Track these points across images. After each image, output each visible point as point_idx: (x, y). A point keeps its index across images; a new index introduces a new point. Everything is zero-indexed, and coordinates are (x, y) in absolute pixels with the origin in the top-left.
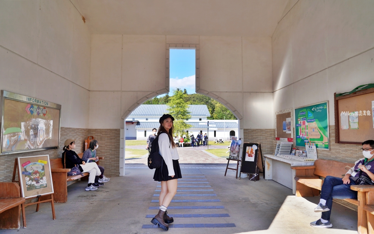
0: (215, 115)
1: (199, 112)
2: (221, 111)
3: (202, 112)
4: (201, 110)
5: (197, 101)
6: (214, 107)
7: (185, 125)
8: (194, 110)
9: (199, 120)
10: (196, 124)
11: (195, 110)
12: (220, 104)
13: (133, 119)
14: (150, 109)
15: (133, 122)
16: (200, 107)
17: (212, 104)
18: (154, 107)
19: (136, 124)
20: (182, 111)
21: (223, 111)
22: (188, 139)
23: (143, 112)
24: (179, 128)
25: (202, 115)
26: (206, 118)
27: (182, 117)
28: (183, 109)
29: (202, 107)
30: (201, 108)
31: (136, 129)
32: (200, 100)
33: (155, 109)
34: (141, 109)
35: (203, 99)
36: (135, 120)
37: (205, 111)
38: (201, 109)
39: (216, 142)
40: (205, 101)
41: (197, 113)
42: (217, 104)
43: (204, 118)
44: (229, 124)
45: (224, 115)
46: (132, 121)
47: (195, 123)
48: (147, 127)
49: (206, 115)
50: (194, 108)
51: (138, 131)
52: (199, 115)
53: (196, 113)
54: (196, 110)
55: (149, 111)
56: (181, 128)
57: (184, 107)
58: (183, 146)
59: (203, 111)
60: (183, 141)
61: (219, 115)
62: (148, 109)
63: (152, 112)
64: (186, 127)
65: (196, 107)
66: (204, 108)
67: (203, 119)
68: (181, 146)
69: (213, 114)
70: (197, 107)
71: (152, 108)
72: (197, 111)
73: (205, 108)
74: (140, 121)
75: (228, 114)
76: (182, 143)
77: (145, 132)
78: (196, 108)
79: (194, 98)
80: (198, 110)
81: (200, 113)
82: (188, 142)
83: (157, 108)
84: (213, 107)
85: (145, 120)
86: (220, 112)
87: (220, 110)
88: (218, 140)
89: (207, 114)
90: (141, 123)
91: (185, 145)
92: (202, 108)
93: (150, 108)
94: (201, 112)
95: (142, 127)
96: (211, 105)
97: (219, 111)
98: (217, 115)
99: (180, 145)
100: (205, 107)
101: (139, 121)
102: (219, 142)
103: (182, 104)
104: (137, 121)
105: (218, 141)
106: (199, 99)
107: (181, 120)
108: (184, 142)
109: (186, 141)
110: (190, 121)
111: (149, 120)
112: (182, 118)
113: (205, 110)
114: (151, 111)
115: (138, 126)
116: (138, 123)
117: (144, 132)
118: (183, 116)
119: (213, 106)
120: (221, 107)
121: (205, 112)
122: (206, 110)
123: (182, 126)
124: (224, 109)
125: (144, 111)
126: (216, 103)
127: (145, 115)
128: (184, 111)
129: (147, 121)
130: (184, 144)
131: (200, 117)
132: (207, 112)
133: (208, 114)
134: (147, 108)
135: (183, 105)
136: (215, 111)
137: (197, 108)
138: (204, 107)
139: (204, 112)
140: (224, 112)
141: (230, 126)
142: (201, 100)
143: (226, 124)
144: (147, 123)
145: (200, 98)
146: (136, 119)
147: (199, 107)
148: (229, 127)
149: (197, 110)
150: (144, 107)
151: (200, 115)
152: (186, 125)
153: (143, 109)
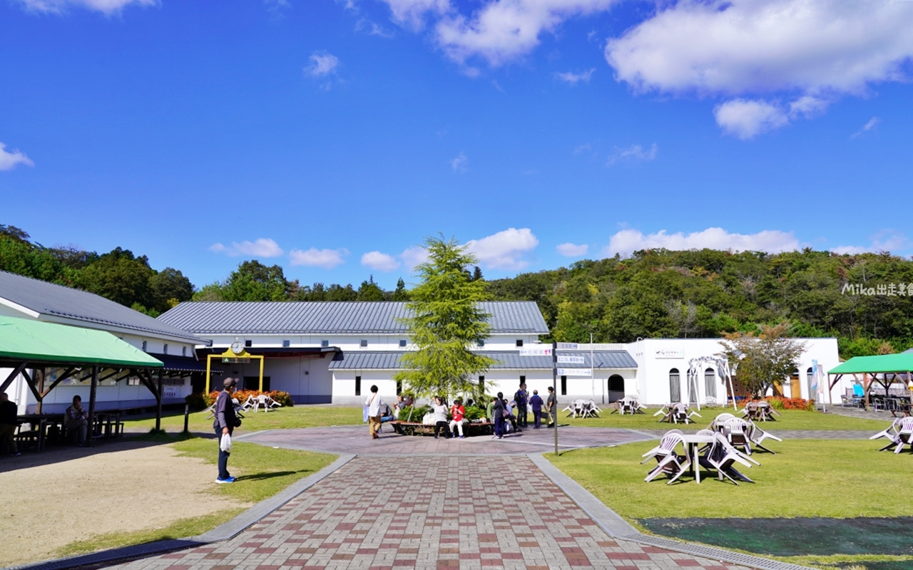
0: (558, 333)
1: (514, 322)
2: (575, 322)
3: (524, 322)
4: (522, 317)
5: (507, 295)
6: (554, 312)
7: (472, 360)
8: (500, 317)
9: (515, 345)
10: (508, 356)
11: (502, 316)
12: (570, 303)
13: (325, 343)
14: (373, 314)
15: (322, 350)
16: (519, 307)
17: (549, 304)
18: (385, 308)
19: (332, 358)
20: (458, 310)
21: (579, 320)
22: (482, 407)
23: (354, 323)
24: (451, 368)
25: (525, 331)
26: (537, 338)
27: (460, 332)
28: (463, 303)
29: (523, 307)
30: (520, 310)
31: (332, 371)
32: (516, 292)
33: (387, 314)
34: (349, 314)
35: (524, 289)
36: (330, 345)
37: (533, 318)
38: (521, 312)
39: (572, 414)
40: (530, 294)
41: (509, 323)
42: (562, 302)
43: (530, 340)
44: (604, 354)
45: (583, 331)
46: (320, 349)
47: (505, 355)
48: (364, 365)
49: (537, 330)
50: (501, 311)
51: (336, 378)
52: (514, 330)
53: (507, 323)
54: (508, 317)
55: (370, 320)
56: (455, 368)
57: (463, 297)
58: (461, 432)
59: (528, 319)
60: (464, 417)
61: (571, 332)
62: (368, 315)
63: (379, 322)
64: (473, 367)
65: (505, 307)
66: (529, 309)
67: (526, 342)
68: (457, 435)
69: (554, 328)
70: (509, 308)
71: (379, 310)
72: (508, 319)
73: (534, 309)
74: (344, 347)
75: (595, 329)
76: (460, 424)
77: (358, 380)
78: (506, 311)
79: (499, 287)
80: (513, 317)
81: (517, 325)
82: (481, 420)
83: (393, 312)
84: (551, 311)
85: (356, 347)
86: (573, 324)
87: (572, 318)
88: (578, 407)
89: (539, 328)
90: (346, 356)
91: (470, 431)
92: (524, 310)
93: (374, 311)
94: (522, 323)
95: (347, 366)
96: (545, 306)
97: (570, 322)
98: (565, 332)
99: (452, 431)
100: (532, 307)
101: (342, 349)
102: (583, 413)
103: (457, 286)
104: (333, 349)
105: (578, 411)
106: (514, 291)
107: (454, 343)
108: (466, 420)
109: (474, 416)
110: (488, 347)
111: (369, 345)
112: (458, 336)
113: (531, 316)
114: (375, 320)
115: (338, 362)
116: (338, 355)
117: (353, 382)
118: (463, 328)
119: (552, 307)
120: (572, 309)
121: (534, 322)
122: (536, 315)
123: (460, 362)
124: (582, 316)
125: (356, 320)
126: (560, 299)
127: (357, 331)
128: (464, 309)
129: (364, 349)
130: (464, 427)
131: (520, 335)
132: (539, 322)
133: (542, 327)
134: (365, 311)
135: (462, 288)
136: (557, 322)
137: (508, 310)
138: (530, 306)
139: (529, 322)
140: (582, 324)
141: (607, 363)
142: (519, 293)
143: (597, 356)
144: (363, 355)
145: (516, 288)
146: (331, 343)
147: (514, 307)
148: (605, 364)
149: (510, 317)
150: (357, 309)
151: (519, 330)
152: (473, 358)
153: (355, 313)
